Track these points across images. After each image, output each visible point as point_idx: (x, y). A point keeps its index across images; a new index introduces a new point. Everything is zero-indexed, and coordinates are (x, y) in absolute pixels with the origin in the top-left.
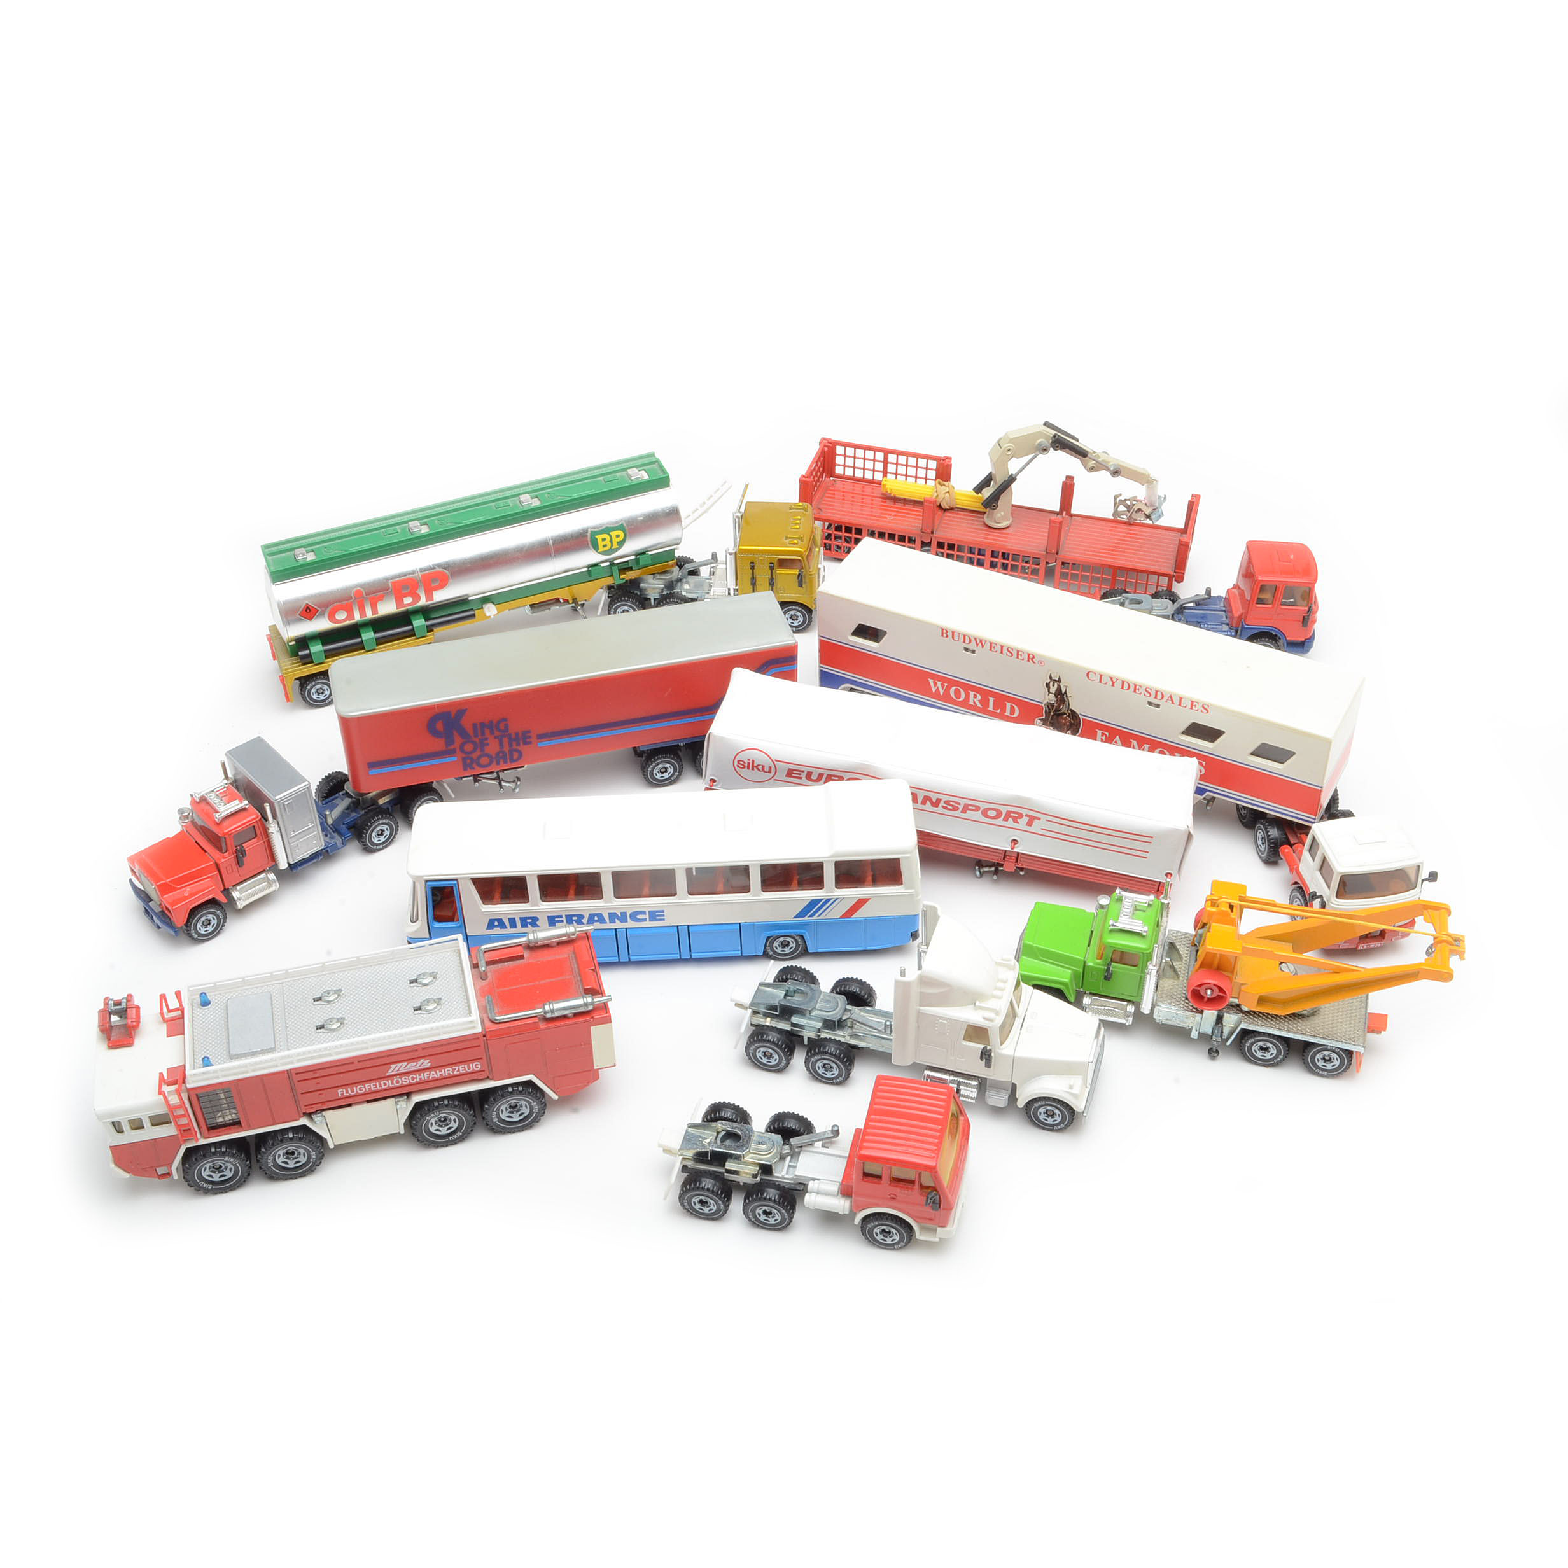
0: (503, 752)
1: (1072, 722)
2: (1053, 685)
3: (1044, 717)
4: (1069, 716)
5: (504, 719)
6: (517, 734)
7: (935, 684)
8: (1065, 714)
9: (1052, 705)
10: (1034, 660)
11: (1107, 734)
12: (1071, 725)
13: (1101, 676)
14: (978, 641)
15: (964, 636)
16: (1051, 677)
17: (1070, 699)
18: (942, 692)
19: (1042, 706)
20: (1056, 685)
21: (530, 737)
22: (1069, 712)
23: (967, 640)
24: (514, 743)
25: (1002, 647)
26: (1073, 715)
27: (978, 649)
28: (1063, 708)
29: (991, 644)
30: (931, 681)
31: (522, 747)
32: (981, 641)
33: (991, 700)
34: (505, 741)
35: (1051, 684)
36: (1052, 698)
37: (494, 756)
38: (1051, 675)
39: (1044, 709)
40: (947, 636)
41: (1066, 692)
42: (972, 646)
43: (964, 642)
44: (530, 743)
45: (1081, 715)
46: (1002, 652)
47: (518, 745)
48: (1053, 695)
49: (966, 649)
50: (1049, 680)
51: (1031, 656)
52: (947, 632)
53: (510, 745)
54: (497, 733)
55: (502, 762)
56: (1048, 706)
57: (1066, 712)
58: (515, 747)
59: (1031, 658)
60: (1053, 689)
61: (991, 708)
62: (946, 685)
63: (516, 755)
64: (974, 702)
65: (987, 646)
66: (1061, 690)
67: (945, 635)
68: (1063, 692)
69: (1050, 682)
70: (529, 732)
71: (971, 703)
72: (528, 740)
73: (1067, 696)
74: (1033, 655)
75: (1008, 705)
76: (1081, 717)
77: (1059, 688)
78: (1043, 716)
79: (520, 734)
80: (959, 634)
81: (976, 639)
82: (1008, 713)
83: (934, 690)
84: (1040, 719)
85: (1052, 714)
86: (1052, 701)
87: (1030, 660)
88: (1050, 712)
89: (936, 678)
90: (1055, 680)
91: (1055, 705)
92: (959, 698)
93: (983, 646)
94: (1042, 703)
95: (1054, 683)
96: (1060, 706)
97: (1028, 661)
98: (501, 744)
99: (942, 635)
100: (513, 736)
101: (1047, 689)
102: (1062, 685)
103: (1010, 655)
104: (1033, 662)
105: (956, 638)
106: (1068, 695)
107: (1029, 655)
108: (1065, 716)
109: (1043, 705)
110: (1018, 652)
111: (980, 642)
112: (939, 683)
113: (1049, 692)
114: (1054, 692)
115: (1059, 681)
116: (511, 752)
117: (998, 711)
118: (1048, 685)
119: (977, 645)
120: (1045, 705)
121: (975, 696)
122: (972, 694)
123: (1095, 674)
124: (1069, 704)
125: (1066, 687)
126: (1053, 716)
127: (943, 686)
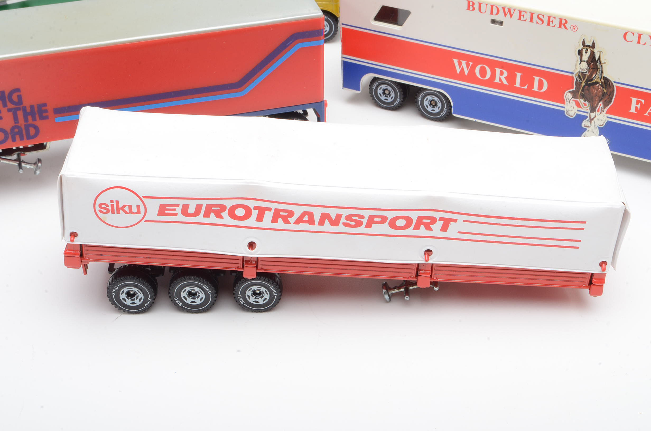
0: (18, 127)
1: (605, 91)
2: (586, 53)
3: (574, 89)
4: (602, 85)
5: (18, 90)
6: (32, 107)
7: (460, 64)
8: (597, 83)
9: (584, 74)
10: (566, 25)
11: (643, 101)
12: (604, 94)
13: (640, 36)
14: (507, 10)
15: (492, 7)
16: (584, 43)
17: (603, 65)
18: (466, 72)
19: (573, 78)
20: (589, 51)
21: (46, 111)
22: (602, 80)
23: (495, 11)
24: (30, 118)
25: (532, 14)
26: (607, 83)
27: (506, 20)
28: (596, 78)
29: (520, 12)
30: (456, 61)
31: (39, 123)
32: (509, 10)
33: (519, 75)
34: (20, 114)
35: (584, 50)
36: (584, 66)
37: (9, 130)
38: (584, 40)
39: (575, 79)
40: (474, 9)
41: (599, 59)
42: (500, 17)
43: (492, 13)
44: (47, 118)
45: (615, 82)
46: (531, 21)
47: (34, 119)
48: (586, 63)
49: (493, 22)
50: (582, 46)
51: (563, 22)
52: (474, 4)
53: (26, 120)
54: (10, 106)
55: (17, 137)
56: (579, 77)
57: (599, 81)
58: (30, 121)
59: (563, 23)
60: (586, 57)
61: (518, 84)
62: (471, 63)
63: (32, 131)
64: (500, 80)
65: (516, 15)
66: (594, 57)
67: (471, 8)
68: (597, 58)
69: (582, 49)
70: (45, 105)
71: (497, 80)
72: (44, 114)
73: (600, 63)
74: (565, 20)
75: (537, 79)
76: (615, 85)
77: (593, 54)
78: (573, 87)
79: (36, 109)
80: (486, 5)
81: (504, 9)
82: (536, 88)
83: (458, 70)
84: (570, 92)
85: (583, 84)
86: (584, 69)
87: (562, 26)
88: (581, 83)
89: (461, 57)
90: (588, 46)
91: (588, 74)
92: (485, 77)
93: (511, 16)
94: (572, 73)
95: (587, 50)
96: (591, 75)
97: (560, 27)
98: (16, 118)
99: (469, 9)
100: (28, 110)
101: (579, 57)
102: (596, 50)
103: (541, 22)
104: (566, 28)
105: (483, 9)
106: (602, 62)
107: (561, 20)
108: (598, 85)
109: (574, 75)
110: (549, 18)
111: (508, 12)
112: (464, 63)
113: (581, 61)
114: (586, 59)
115: (593, 46)
116: (27, 127)
117: (526, 87)
118: (580, 53)
119: (505, 15)
120: (576, 75)
121: (502, 73)
122: (498, 70)
123: (633, 34)
124: (602, 72)
125: (600, 52)
126: (584, 86)
127: (468, 65)
